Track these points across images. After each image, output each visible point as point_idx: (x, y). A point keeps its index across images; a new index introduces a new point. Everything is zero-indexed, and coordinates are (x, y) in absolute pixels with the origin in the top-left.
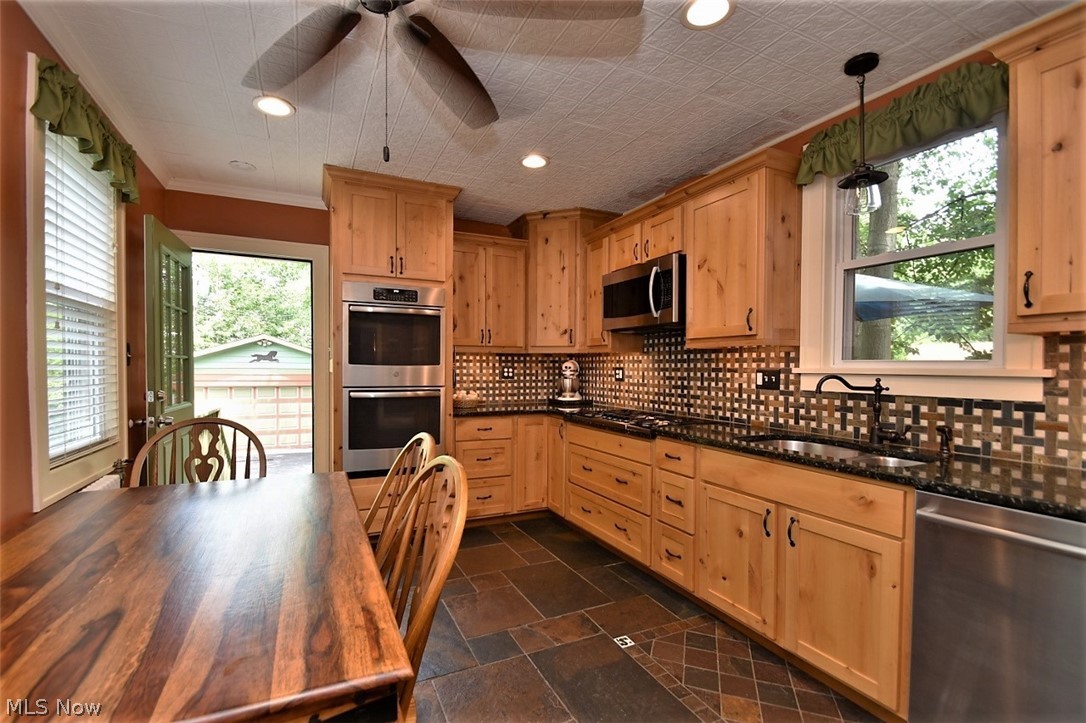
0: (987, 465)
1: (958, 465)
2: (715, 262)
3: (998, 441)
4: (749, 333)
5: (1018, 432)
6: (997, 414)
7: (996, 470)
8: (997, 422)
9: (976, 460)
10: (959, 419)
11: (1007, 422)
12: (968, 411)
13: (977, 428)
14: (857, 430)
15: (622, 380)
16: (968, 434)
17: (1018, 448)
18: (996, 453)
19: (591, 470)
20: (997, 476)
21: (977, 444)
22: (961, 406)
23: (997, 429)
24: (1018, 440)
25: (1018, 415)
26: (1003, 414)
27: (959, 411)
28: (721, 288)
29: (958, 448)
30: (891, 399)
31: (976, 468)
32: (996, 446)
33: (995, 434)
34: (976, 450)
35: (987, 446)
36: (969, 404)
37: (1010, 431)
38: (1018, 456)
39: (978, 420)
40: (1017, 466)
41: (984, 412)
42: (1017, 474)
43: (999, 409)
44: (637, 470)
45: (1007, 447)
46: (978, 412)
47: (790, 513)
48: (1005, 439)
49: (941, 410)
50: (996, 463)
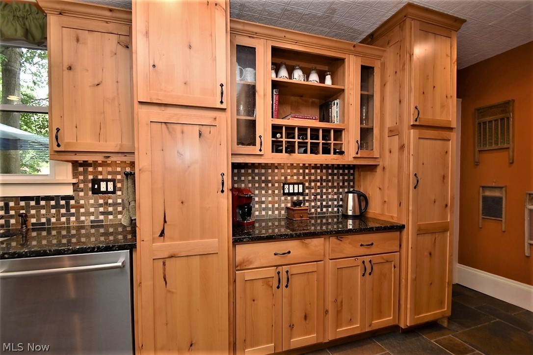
0: (49, 231)
1: (34, 234)
3: (54, 217)
5: (63, 211)
6: (53, 203)
7: (54, 233)
8: (53, 207)
9: (44, 229)
10: (33, 208)
11: (57, 206)
12: (38, 203)
13: (43, 212)
16: (38, 215)
17: (63, 219)
18: (54, 223)
20: (54, 236)
21: (44, 220)
22: (33, 200)
23: (53, 211)
24: (63, 215)
25: (63, 202)
26: (56, 203)
27: (33, 203)
29: (33, 224)
31: (44, 233)
32: (53, 220)
33: (52, 214)
34: (43, 224)
35: (49, 220)
36: (38, 199)
37: (59, 211)
38: (64, 223)
39: (43, 207)
40: (63, 228)
41: (46, 202)
42: (64, 233)
43: (54, 200)
45: (59, 219)
46: (43, 203)
48: (57, 215)
49: (22, 203)
50: (54, 229)
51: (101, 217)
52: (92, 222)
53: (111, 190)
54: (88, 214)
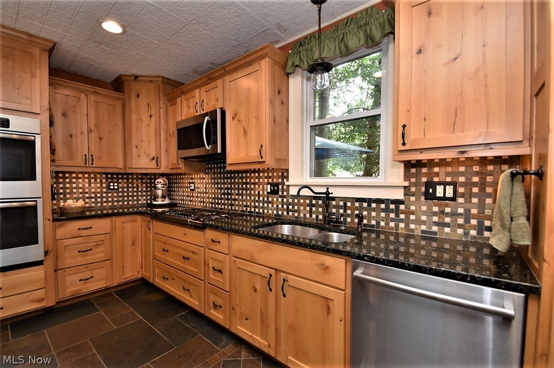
0: (378, 234)
1: (365, 234)
2: (242, 116)
3: (383, 221)
4: (261, 160)
5: (392, 215)
6: (383, 206)
7: (382, 237)
8: (383, 210)
9: (373, 231)
10: (365, 209)
11: (387, 210)
12: (369, 205)
13: (374, 214)
14: (317, 217)
15: (194, 190)
16: (369, 218)
17: (392, 224)
18: (382, 227)
19: (168, 251)
20: (383, 240)
21: (373, 222)
22: (366, 202)
23: (383, 214)
24: (392, 220)
25: (392, 206)
26: (386, 206)
27: (365, 205)
28: (245, 132)
29: (365, 225)
30: (333, 199)
31: (373, 236)
32: (382, 224)
33: (382, 217)
34: (373, 226)
35: (378, 223)
36: (370, 201)
37: (389, 215)
38: (392, 228)
39: (374, 210)
40: (392, 234)
41: (377, 205)
42: (392, 238)
43: (383, 203)
44: (195, 251)
45: (387, 224)
46: (374, 205)
47: (283, 275)
48: (386, 219)
49: (357, 204)
50: (383, 232)
51: (435, 229)
52: (423, 232)
53: (449, 196)
54: (419, 222)
